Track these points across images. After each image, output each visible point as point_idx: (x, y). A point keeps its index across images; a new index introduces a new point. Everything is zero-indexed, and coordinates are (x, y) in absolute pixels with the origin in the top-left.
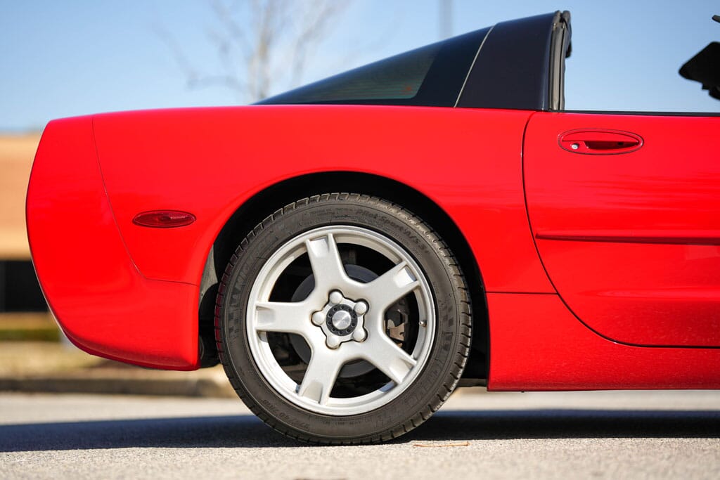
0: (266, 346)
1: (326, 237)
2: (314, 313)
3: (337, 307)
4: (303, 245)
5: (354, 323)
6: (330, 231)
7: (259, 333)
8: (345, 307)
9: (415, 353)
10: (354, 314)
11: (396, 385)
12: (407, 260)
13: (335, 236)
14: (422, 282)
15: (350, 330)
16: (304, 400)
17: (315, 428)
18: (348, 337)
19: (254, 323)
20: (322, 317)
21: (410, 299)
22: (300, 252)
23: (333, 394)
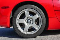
0: (19, 25)
1: (27, 10)
3: (29, 20)
4: (24, 11)
5: (31, 22)
6: (28, 9)
7: (18, 23)
9: (39, 26)
10: (31, 20)
11: (36, 30)
14: (40, 16)
15: (30, 23)
16: (24, 32)
17: (26, 36)
19: (17, 22)
20: (26, 21)
23: (28, 31)
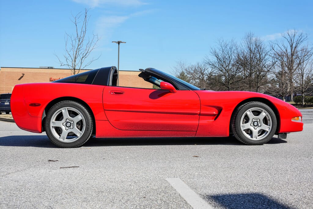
0: (54, 129)
1: (65, 109)
2: (63, 123)
3: (68, 122)
4: (61, 110)
5: (71, 125)
6: (66, 108)
7: (53, 127)
8: (69, 122)
9: (82, 131)
10: (71, 123)
11: (78, 137)
12: (81, 114)
13: (67, 109)
14: (83, 118)
15: (70, 126)
16: (61, 140)
17: (63, 145)
18: (70, 128)
19: (52, 125)
20: (65, 124)
21: (81, 121)
22: (61, 111)
23: (67, 138)
